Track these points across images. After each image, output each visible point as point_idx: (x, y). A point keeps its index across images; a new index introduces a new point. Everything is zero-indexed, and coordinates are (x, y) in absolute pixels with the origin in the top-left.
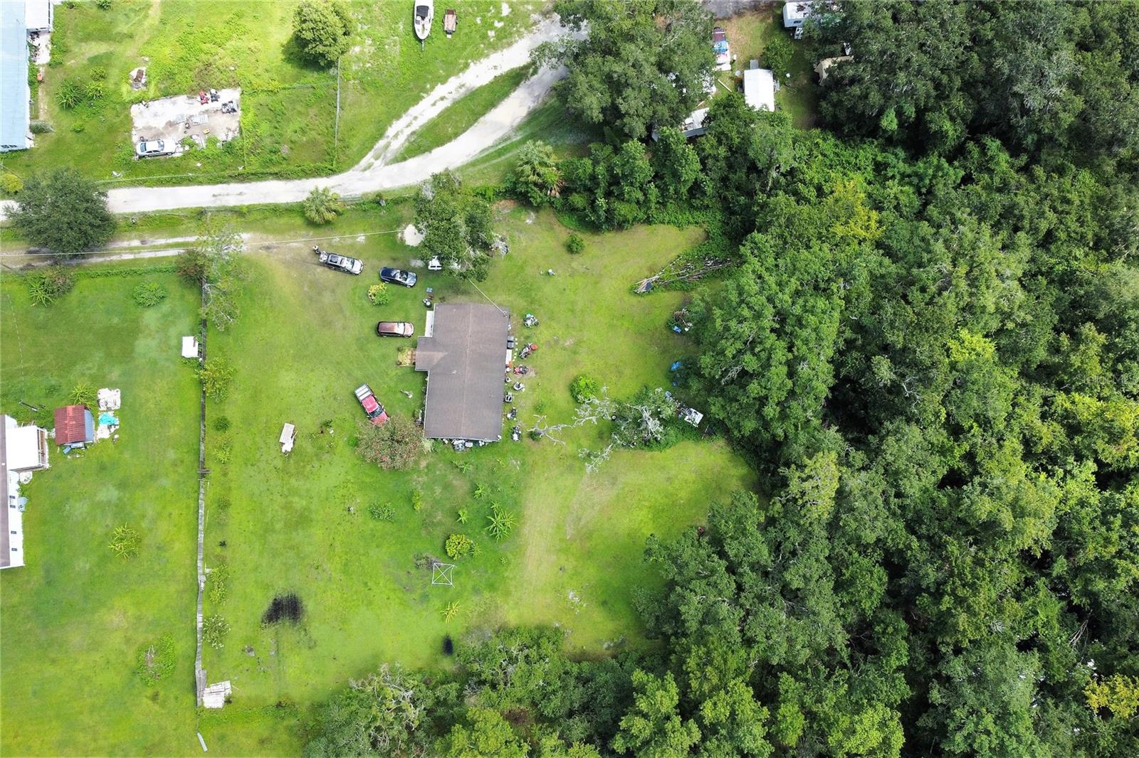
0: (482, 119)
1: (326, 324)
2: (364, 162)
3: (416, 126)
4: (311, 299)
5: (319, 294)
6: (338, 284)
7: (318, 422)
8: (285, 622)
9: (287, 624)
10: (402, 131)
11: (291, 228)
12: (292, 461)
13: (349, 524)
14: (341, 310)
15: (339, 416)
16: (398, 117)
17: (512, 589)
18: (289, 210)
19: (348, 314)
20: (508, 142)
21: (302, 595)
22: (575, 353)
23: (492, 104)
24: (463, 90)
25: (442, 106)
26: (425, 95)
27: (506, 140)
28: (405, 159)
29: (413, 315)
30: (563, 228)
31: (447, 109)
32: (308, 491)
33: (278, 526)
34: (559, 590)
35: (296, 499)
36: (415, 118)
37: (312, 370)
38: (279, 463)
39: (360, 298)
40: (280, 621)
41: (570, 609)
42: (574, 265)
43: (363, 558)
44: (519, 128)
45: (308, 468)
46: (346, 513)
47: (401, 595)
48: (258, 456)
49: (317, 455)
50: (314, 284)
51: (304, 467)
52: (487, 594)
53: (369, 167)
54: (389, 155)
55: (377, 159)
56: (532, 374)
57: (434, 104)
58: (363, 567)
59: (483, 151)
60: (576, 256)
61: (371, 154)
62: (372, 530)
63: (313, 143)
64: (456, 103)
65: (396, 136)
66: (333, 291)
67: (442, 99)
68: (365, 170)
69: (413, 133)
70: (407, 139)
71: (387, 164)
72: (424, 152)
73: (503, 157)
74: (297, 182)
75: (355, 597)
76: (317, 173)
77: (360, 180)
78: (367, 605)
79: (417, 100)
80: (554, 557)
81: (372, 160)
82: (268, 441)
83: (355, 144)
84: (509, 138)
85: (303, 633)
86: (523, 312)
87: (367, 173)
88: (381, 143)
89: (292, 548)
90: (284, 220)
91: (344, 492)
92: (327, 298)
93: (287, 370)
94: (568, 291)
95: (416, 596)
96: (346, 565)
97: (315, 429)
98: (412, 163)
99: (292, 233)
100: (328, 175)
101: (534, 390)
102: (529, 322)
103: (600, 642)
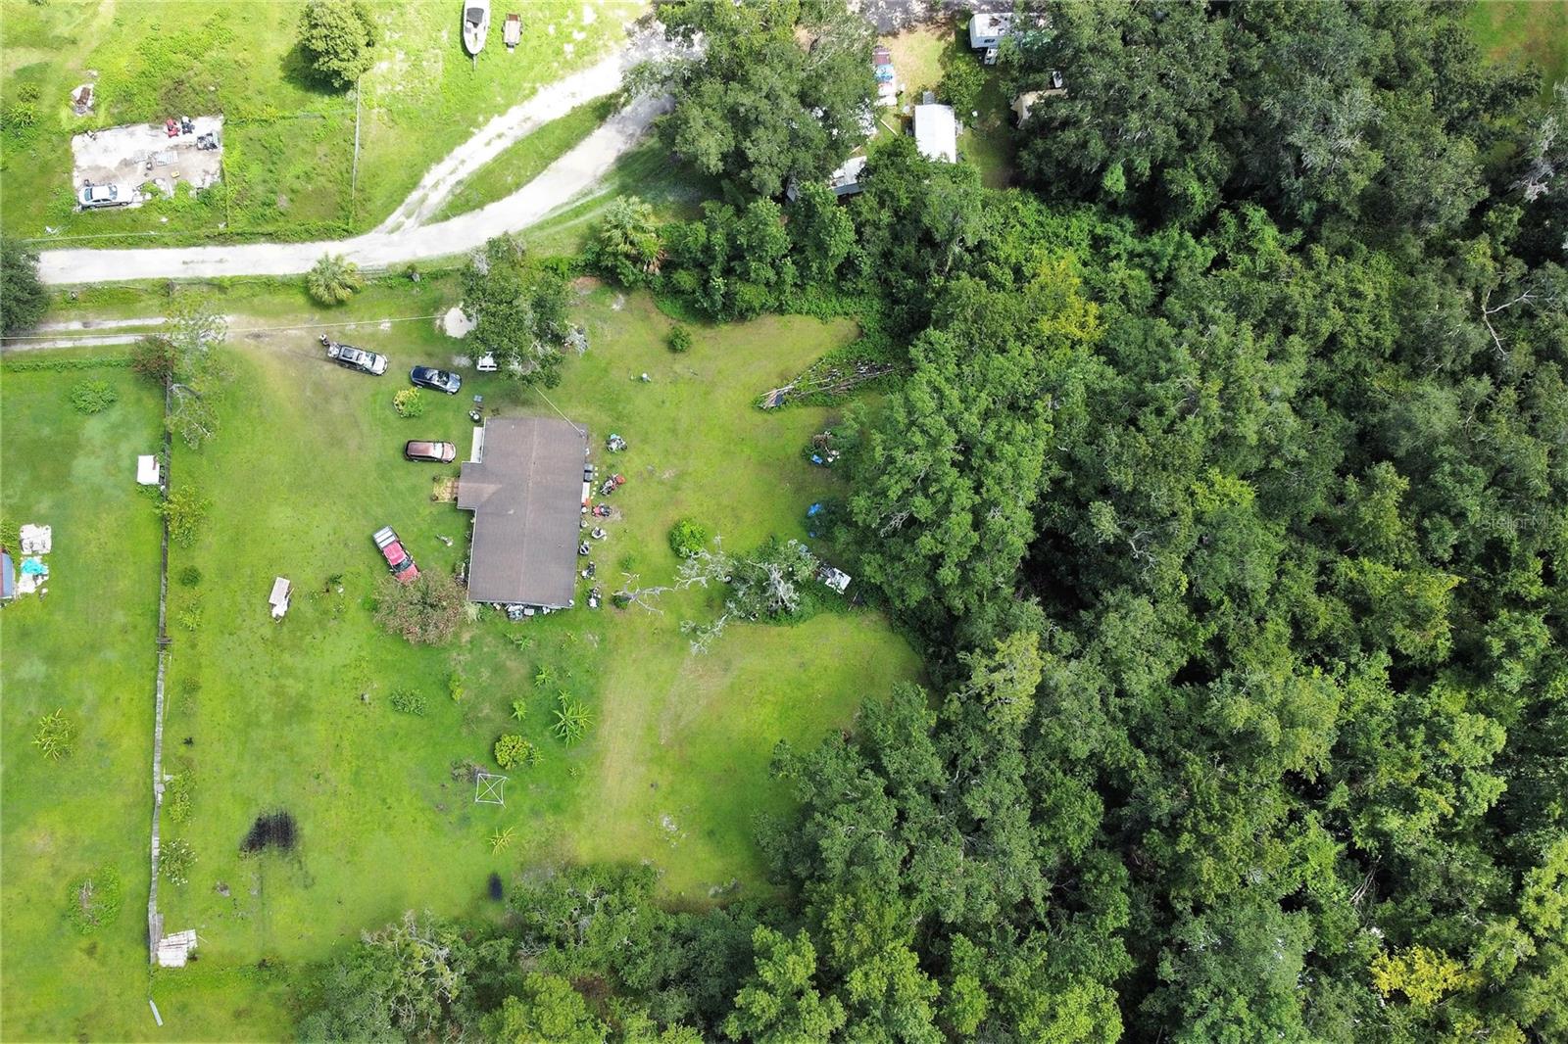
0: (553, 165)
1: (336, 442)
2: (391, 221)
3: (463, 173)
4: (315, 407)
5: (327, 400)
6: (352, 388)
7: (322, 576)
8: (272, 851)
9: (275, 853)
10: (444, 180)
11: (290, 310)
12: (285, 629)
13: (362, 717)
14: (356, 424)
15: (352, 569)
16: (439, 160)
17: (585, 811)
18: (286, 284)
19: (365, 428)
20: (589, 198)
21: (297, 814)
22: (677, 489)
23: (567, 145)
24: (528, 125)
25: (499, 146)
26: (476, 131)
27: (586, 195)
28: (446, 218)
29: (455, 432)
30: (663, 318)
31: (506, 151)
32: (307, 671)
33: (266, 718)
34: (649, 814)
35: (290, 682)
36: (463, 162)
37: (315, 506)
38: (267, 631)
39: (383, 408)
40: (265, 849)
41: (663, 841)
42: (678, 368)
43: (381, 765)
44: (605, 179)
45: (308, 638)
46: (358, 702)
47: (431, 816)
48: (239, 621)
49: (319, 622)
50: (319, 387)
51: (302, 638)
52: (550, 818)
53: (398, 227)
54: (426, 213)
55: (408, 217)
56: (616, 516)
57: (488, 144)
58: (381, 777)
59: (554, 209)
60: (678, 356)
61: (400, 210)
62: (394, 726)
63: (321, 193)
64: (518, 143)
65: (436, 186)
66: (346, 398)
67: (499, 136)
68: (392, 231)
69: (459, 183)
70: (451, 191)
71: (422, 224)
72: (473, 209)
73: (582, 219)
74: (299, 246)
75: (368, 819)
76: (327, 234)
77: (385, 245)
78: (386, 831)
79: (465, 136)
80: (642, 769)
81: (402, 219)
82: (254, 601)
83: (379, 196)
84: (591, 192)
85: (296, 866)
86: (607, 432)
87: (395, 236)
88: (414, 196)
89: (283, 749)
90: (279, 299)
91: (357, 673)
92: (337, 407)
93: (280, 505)
94: (668, 404)
95: (453, 818)
96: (357, 773)
97: (317, 586)
98: (457, 223)
99: (290, 317)
100: (341, 238)
101: (619, 540)
102: (614, 446)
103: (704, 886)
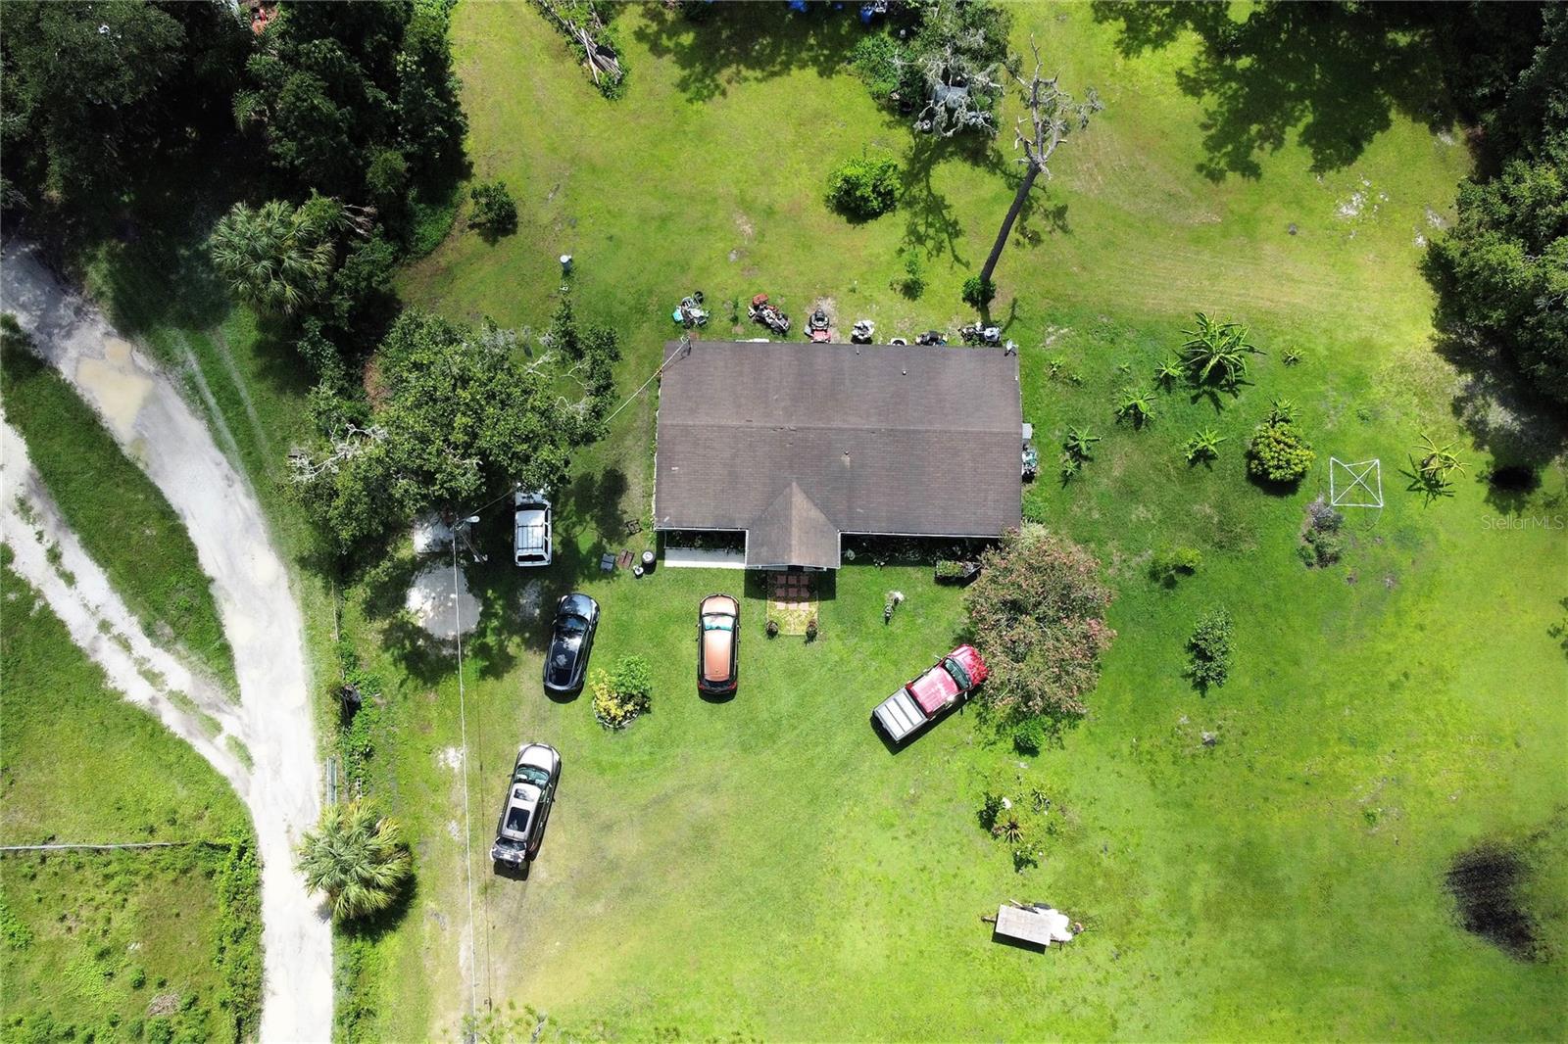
0: (126, 451)
1: (702, 839)
2: (223, 763)
3: (128, 624)
4: (628, 892)
5: (614, 866)
6: (586, 816)
7: (981, 840)
8: (1521, 892)
9: (1526, 888)
10: (140, 662)
12: (1092, 912)
14: (662, 800)
16: (97, 674)
19: (670, 783)
20: (202, 381)
21: (1445, 856)
22: (770, 212)
23: (87, 425)
24: (37, 505)
25: (76, 557)
26: (38, 604)
27: (195, 388)
28: (225, 650)
29: (677, 602)
31: (89, 544)
32: (1171, 861)
34: (1340, 237)
35: (1196, 891)
36: (105, 626)
37: (837, 871)
38: (1102, 948)
39: (628, 749)
41: (1379, 213)
46: (1219, 751)
48: (1086, 1012)
49: (1073, 841)
50: (584, 887)
51: (1107, 875)
53: (240, 749)
54: (207, 692)
55: (218, 728)
57: (70, 579)
59: (220, 445)
61: (201, 747)
64: (71, 522)
65: (152, 677)
66: (608, 827)
67: (54, 556)
68: (248, 760)
69: (149, 631)
70: (167, 646)
71: (236, 698)
72: (209, 599)
73: (243, 394)
76: (245, 895)
77: (277, 772)
79: (51, 626)
80: (1269, 248)
81: (221, 740)
82: (1042, 984)
83: (170, 793)
84: (190, 380)
87: (256, 752)
88: (171, 718)
92: (627, 845)
93: (838, 946)
95: (1404, 560)
97: (1001, 853)
98: (238, 628)
99: (428, 963)
100: (256, 865)
102: (696, 313)
